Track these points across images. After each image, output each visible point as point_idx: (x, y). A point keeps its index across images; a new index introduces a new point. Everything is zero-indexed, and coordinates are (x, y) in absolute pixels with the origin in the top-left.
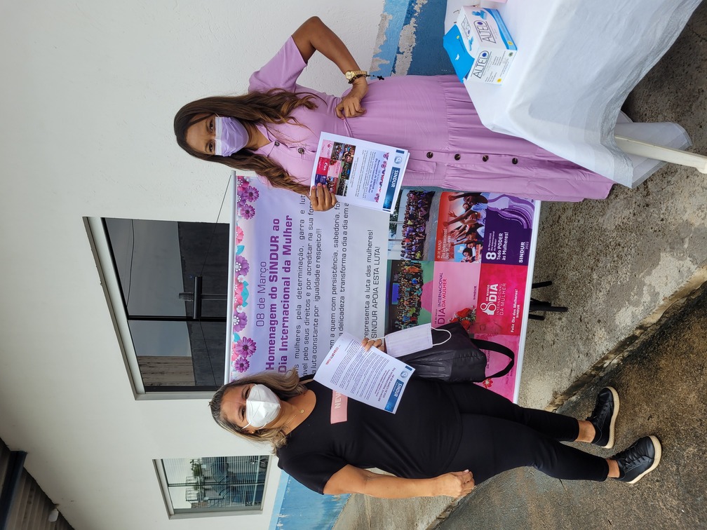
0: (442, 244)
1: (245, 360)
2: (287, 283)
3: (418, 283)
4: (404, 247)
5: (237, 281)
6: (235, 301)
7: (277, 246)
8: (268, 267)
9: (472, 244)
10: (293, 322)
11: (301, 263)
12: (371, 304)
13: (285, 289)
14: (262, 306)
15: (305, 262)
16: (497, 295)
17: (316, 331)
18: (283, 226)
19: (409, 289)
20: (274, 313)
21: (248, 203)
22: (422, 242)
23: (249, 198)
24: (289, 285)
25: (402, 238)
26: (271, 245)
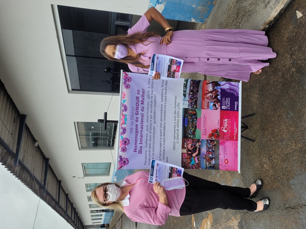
0: (204, 102)
1: (125, 147)
2: (143, 116)
3: (195, 118)
4: (189, 103)
5: (122, 114)
6: (121, 122)
7: (139, 100)
8: (135, 109)
9: (216, 103)
10: (145, 132)
11: (148, 108)
12: (176, 126)
13: (142, 118)
14: (132, 125)
15: (150, 108)
16: (227, 124)
17: (154, 136)
18: (141, 93)
19: (191, 120)
20: (137, 128)
21: (127, 83)
22: (196, 101)
23: (128, 81)
24: (143, 117)
25: (188, 99)
26: (136, 100)
